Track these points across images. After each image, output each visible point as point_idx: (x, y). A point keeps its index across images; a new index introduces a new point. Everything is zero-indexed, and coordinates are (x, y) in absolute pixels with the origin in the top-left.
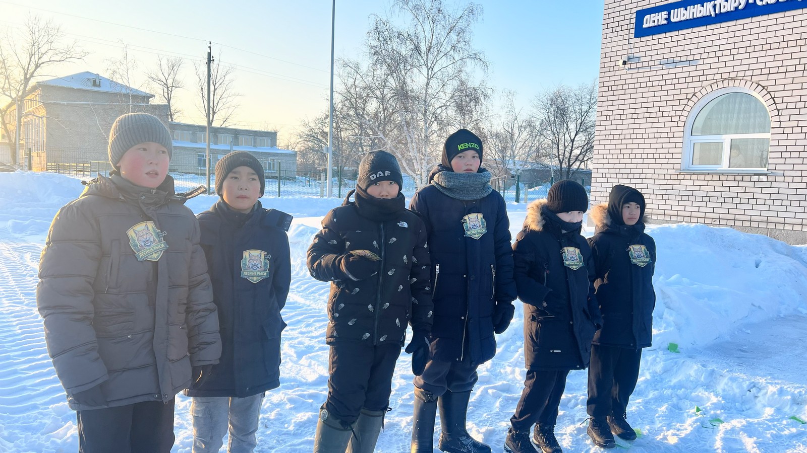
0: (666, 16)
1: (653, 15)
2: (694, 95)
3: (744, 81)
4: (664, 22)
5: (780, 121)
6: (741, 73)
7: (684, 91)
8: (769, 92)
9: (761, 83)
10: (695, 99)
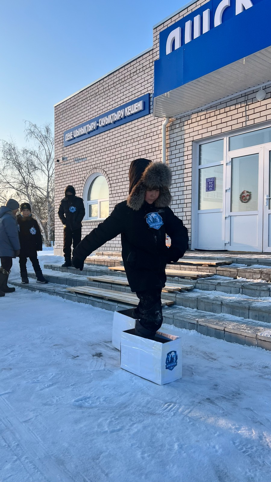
0: (72, 134)
1: (68, 134)
2: (85, 178)
3: (99, 169)
4: (72, 138)
5: (111, 191)
6: (98, 165)
7: (82, 176)
8: (107, 175)
9: (105, 170)
10: (85, 180)
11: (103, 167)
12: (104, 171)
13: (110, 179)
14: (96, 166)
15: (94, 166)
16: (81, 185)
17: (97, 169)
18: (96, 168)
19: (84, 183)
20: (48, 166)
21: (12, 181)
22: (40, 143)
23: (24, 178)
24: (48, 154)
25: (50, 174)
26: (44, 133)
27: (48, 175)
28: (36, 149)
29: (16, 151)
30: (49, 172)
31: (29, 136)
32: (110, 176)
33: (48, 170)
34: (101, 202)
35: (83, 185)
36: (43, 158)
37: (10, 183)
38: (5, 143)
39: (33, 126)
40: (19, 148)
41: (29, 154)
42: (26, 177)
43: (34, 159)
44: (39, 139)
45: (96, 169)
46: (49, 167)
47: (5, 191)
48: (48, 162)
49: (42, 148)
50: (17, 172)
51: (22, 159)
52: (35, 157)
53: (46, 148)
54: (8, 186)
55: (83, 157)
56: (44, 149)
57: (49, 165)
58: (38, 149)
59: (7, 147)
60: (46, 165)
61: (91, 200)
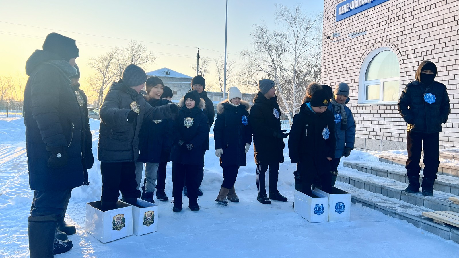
0: (348, 7)
1: (343, 7)
2: (363, 54)
3: (386, 43)
4: (347, 10)
5: (404, 68)
6: (385, 38)
7: (359, 53)
8: (398, 49)
9: (395, 43)
10: (363, 57)
11: (391, 40)
12: (393, 44)
13: (403, 54)
14: (381, 39)
15: (377, 40)
16: (357, 63)
17: (383, 43)
18: (380, 42)
19: (362, 60)
20: (295, 47)
21: (262, 64)
22: (289, 25)
23: (273, 61)
24: (296, 35)
25: (297, 55)
26: (294, 15)
27: (295, 57)
28: (285, 31)
29: (268, 34)
30: (296, 53)
31: (278, 19)
32: (403, 50)
33: (295, 52)
34: (385, 83)
35: (360, 63)
36: (292, 40)
37: (260, 66)
38: (258, 27)
39: (284, 9)
40: (270, 32)
41: (279, 37)
42: (275, 59)
43: (283, 41)
44: (288, 21)
45: (380, 44)
46: (297, 48)
47: (256, 74)
48: (296, 43)
49: (291, 29)
50: (267, 55)
51: (273, 43)
52: (284, 39)
53: (295, 29)
54: (258, 68)
55: (361, 31)
56: (293, 30)
57: (297, 46)
58: (287, 31)
59: (259, 31)
60: (294, 46)
61: (368, 80)
